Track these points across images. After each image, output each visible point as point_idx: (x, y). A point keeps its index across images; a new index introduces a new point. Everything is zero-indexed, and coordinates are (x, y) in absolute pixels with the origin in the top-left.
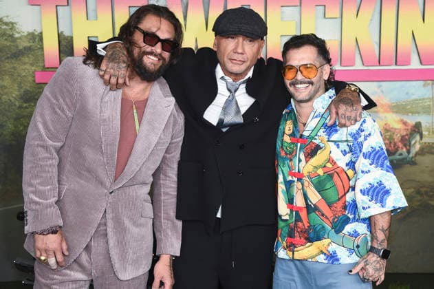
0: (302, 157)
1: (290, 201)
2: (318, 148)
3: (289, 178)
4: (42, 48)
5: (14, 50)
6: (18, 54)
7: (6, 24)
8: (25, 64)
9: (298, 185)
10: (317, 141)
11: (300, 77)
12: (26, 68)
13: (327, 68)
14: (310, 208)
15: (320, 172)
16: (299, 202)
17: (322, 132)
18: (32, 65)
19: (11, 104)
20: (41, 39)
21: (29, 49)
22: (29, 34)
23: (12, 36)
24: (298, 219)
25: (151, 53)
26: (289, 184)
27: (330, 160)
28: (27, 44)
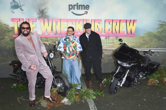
0: (71, 43)
1: (69, 50)
2: (74, 42)
3: (69, 47)
4: (14, 30)
5: (8, 30)
6: (9, 31)
7: (7, 25)
8: (11, 33)
9: (71, 48)
10: (73, 41)
11: (69, 32)
12: (11, 34)
13: (73, 32)
14: (73, 51)
15: (74, 45)
16: (71, 50)
17: (74, 40)
18: (12, 33)
19: (8, 42)
20: (14, 28)
21: (12, 30)
22: (12, 27)
23: (8, 28)
24: (71, 53)
25: (25, 31)
26: (69, 48)
27: (76, 44)
28: (11, 29)
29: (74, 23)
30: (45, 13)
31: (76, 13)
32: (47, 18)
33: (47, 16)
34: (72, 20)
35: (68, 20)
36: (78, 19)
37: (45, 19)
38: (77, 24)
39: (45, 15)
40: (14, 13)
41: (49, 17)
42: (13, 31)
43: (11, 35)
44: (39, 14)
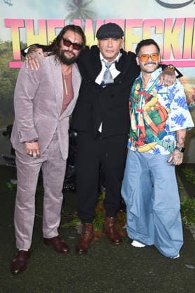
1: (137, 124)
2: (152, 96)
3: (137, 112)
4: (12, 50)
6: (1, 52)
8: (4, 58)
9: (140, 115)
10: (152, 93)
12: (6, 60)
14: (147, 127)
15: (153, 109)
17: (154, 89)
18: (7, 58)
20: (12, 45)
21: (5, 50)
22: (6, 42)
28: (5, 48)
29: (160, 30)
30: (85, 5)
31: (165, 2)
32: (91, 19)
33: (92, 13)
34: (154, 23)
35: (143, 23)
36: (171, 20)
37: (87, 20)
38: (168, 32)
39: (86, 9)
40: (10, 5)
41: (96, 15)
42: (10, 52)
43: (4, 61)
44: (71, 6)
